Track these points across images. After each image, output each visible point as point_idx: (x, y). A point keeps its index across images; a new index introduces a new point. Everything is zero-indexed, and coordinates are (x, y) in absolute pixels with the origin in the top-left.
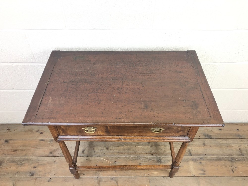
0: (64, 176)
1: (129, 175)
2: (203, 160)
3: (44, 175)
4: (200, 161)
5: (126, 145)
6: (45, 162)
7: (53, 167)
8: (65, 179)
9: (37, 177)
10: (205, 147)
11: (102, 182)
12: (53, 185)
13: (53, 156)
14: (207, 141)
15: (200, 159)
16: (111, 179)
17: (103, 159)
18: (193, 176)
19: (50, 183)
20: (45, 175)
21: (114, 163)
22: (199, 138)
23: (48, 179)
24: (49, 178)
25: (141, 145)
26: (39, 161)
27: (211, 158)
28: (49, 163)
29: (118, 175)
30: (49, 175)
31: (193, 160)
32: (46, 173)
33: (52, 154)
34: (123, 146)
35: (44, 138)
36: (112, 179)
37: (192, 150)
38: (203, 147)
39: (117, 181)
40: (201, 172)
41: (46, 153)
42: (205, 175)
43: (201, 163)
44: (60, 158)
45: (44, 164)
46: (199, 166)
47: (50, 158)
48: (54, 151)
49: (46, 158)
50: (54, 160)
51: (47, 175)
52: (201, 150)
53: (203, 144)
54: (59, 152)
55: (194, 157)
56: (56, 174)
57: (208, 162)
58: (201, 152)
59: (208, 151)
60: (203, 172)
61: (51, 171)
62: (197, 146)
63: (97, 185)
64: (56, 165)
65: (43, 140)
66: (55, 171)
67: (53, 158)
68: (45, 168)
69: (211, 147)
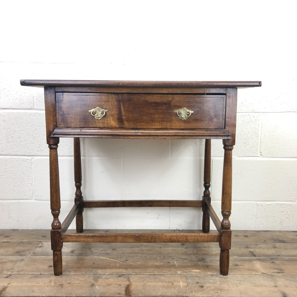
0: (34, 273)
1: (149, 273)
2: (277, 260)
4: (271, 261)
5: (145, 247)
6: (5, 260)
7: (17, 264)
10: (276, 249)
11: (102, 279)
12: (13, 281)
13: (21, 255)
14: (278, 245)
15: (271, 259)
16: (118, 276)
17: (104, 258)
18: (262, 274)
19: (8, 279)
20: (2, 272)
21: (124, 262)
22: (264, 242)
23: (5, 276)
24: (8, 275)
25: (170, 247)
27: (290, 258)
28: (11, 261)
29: (130, 273)
30: (8, 272)
31: (259, 260)
32: (3, 270)
33: (18, 254)
34: (139, 247)
35: (10, 241)
36: (120, 276)
37: (255, 251)
38: (273, 250)
39: (129, 278)
40: (276, 271)
41: (9, 253)
42: (284, 274)
43: (273, 262)
44: (31, 256)
45: (3, 262)
46: (272, 265)
47: (15, 256)
48: (24, 251)
49: (8, 257)
50: (22, 259)
51: (5, 272)
52: (271, 252)
53: (272, 247)
54: (32, 252)
55: (260, 257)
56: (21, 271)
57: (285, 262)
58: (272, 254)
59: (283, 252)
60: (279, 271)
61: (12, 269)
62: (263, 249)
63: (93, 281)
64: (23, 263)
65: (7, 242)
66: (20, 268)
67: (21, 257)
68: (4, 266)
69: (287, 249)
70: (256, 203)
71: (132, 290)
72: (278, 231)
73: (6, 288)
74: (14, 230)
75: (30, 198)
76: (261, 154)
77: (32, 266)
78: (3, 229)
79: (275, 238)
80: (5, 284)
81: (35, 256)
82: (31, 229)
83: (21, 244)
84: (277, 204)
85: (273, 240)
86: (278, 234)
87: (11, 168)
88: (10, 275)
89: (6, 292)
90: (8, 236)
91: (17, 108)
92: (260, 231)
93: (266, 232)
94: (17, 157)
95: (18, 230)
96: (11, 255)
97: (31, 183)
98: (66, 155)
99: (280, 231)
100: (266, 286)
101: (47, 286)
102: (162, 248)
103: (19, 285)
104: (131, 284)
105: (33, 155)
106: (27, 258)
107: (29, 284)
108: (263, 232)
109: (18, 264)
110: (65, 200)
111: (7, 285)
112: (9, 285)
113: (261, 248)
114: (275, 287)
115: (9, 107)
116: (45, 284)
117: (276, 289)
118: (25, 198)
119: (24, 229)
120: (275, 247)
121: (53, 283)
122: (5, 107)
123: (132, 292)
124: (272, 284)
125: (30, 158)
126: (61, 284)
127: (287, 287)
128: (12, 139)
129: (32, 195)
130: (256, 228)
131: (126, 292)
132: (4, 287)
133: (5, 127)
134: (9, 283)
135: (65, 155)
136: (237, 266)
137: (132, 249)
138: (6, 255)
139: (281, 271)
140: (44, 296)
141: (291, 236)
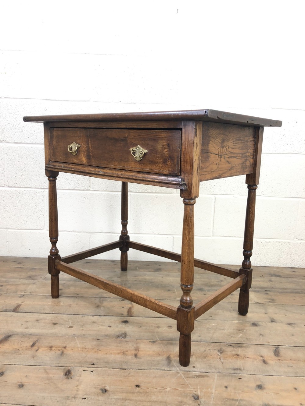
2: (271, 292)
3: (13, 292)
4: (265, 293)
6: (19, 283)
8: (47, 297)
9: (2, 293)
10: (272, 283)
11: (106, 302)
12: (26, 300)
13: (33, 279)
14: (273, 279)
15: (265, 290)
19: (22, 298)
20: (16, 292)
22: (261, 276)
23: (19, 295)
24: (22, 295)
26: (9, 281)
27: (283, 291)
28: (24, 284)
30: (22, 292)
32: (17, 291)
33: (31, 278)
35: (23, 267)
38: (269, 283)
40: (269, 301)
41: (22, 277)
42: (275, 303)
43: (267, 294)
44: (42, 281)
45: (17, 284)
46: (265, 296)
47: (28, 280)
48: (36, 276)
49: (21, 280)
50: (33, 282)
51: (19, 293)
52: (267, 285)
53: (268, 281)
54: (43, 277)
55: (255, 289)
56: (33, 292)
57: (278, 294)
58: (267, 286)
59: (278, 285)
60: (271, 301)
61: (25, 290)
62: (260, 282)
63: (99, 303)
64: (35, 286)
65: (20, 268)
66: (33, 290)
67: (33, 281)
68: (18, 287)
69: (281, 283)
70: (256, 240)
71: (134, 312)
72: (276, 267)
73: (20, 305)
74: (26, 258)
75: (42, 229)
76: (263, 193)
77: (44, 289)
78: (16, 256)
79: (272, 273)
80: (20, 302)
81: (45, 280)
82: (42, 257)
83: (33, 270)
84: (276, 241)
85: (270, 275)
86: (275, 270)
87: (25, 200)
88: (23, 295)
89: (21, 309)
90: (21, 262)
91: (30, 143)
92: (259, 267)
93: (264, 268)
94: (30, 189)
95: (30, 258)
96: (24, 279)
97: (43, 214)
98: (77, 189)
99: (278, 267)
100: (256, 313)
101: (57, 306)
102: (164, 278)
103: (31, 303)
104: (133, 306)
105: (45, 188)
106: (39, 281)
107: (40, 303)
108: (261, 267)
109: (30, 286)
110: (74, 231)
111: (21, 303)
112: (23, 303)
113: (257, 281)
114: (266, 313)
115: (23, 142)
116: (55, 303)
117: (266, 315)
118: (37, 229)
119: (36, 257)
120: (271, 281)
121: (62, 303)
122: (19, 142)
123: (133, 313)
124: (264, 311)
125: (43, 190)
126: (70, 304)
127: (276, 314)
128: (25, 172)
129: (43, 226)
130: (255, 263)
131: (128, 313)
132: (18, 304)
133: (19, 161)
134: (23, 301)
135: (75, 189)
136: (232, 296)
137: (136, 277)
138: (20, 279)
139: (272, 301)
140: (54, 313)
141: (287, 272)
